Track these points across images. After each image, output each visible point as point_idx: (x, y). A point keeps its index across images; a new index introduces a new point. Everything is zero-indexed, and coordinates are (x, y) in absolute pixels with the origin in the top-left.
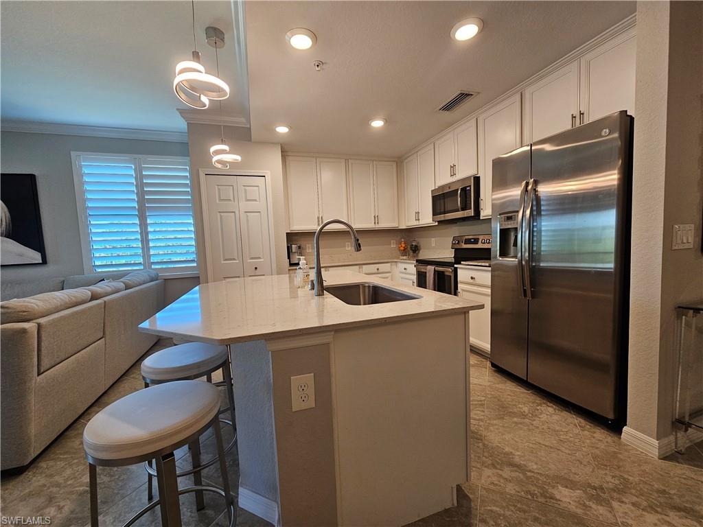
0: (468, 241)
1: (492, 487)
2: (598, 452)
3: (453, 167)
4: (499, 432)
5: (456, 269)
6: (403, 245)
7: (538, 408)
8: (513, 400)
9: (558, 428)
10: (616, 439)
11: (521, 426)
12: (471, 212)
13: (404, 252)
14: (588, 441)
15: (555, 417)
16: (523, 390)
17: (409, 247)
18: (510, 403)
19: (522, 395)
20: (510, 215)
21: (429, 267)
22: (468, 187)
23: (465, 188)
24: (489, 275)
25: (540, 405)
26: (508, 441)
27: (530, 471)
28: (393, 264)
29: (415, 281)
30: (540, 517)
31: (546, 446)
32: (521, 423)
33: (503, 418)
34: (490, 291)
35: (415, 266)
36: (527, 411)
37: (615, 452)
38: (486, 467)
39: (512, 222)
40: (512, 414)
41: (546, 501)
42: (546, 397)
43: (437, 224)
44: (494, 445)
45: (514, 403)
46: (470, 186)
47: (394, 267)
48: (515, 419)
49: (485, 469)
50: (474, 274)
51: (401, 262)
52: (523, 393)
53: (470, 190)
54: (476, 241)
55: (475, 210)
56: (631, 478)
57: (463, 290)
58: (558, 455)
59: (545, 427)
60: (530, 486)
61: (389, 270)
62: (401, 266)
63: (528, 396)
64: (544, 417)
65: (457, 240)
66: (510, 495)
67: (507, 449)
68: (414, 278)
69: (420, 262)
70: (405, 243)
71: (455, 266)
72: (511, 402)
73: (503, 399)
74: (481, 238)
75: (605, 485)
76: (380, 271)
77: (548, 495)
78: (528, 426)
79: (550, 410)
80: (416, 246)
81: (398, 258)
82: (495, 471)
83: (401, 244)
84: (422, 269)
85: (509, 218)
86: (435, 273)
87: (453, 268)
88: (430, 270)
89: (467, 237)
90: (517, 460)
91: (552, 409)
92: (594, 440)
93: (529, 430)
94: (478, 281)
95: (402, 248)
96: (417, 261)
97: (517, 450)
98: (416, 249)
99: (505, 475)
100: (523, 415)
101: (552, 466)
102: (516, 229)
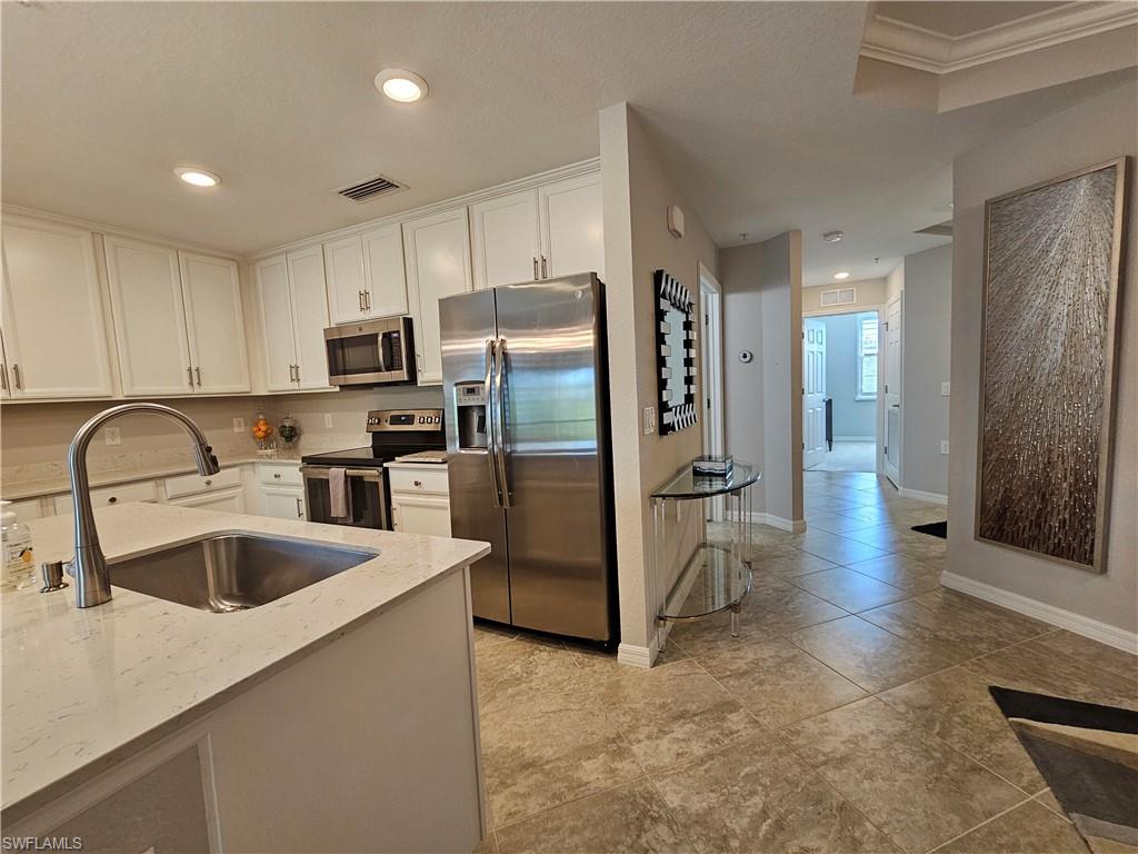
0: (396, 420)
1: (511, 822)
2: (603, 690)
3: (364, 295)
4: (495, 724)
5: (386, 470)
6: (263, 428)
7: (531, 659)
8: (499, 660)
9: (559, 679)
10: (613, 662)
11: (520, 698)
12: (403, 375)
13: (267, 440)
14: (592, 680)
15: (553, 664)
16: (507, 640)
17: (276, 430)
18: (497, 668)
19: (508, 649)
20: (472, 386)
21: (334, 470)
22: (394, 332)
23: (390, 333)
24: (445, 476)
25: (532, 654)
26: (511, 731)
27: (547, 762)
28: (245, 467)
29: (302, 497)
30: (576, 823)
31: (554, 712)
32: (518, 694)
33: (494, 697)
34: (448, 501)
35: (300, 470)
36: (519, 671)
37: (618, 681)
38: (493, 792)
39: (476, 397)
40: (503, 685)
41: (576, 795)
42: (534, 638)
43: (338, 389)
44: (495, 749)
45: (501, 666)
46: (398, 332)
47: (248, 472)
48: (510, 690)
49: (494, 797)
50: (418, 476)
51: (264, 464)
52: (508, 644)
53: (399, 338)
54: (410, 420)
55: (408, 372)
56: (638, 706)
57: (401, 505)
58: (570, 717)
59: (546, 684)
60: (553, 785)
61: (237, 481)
62: (266, 472)
63: (516, 647)
64: (541, 671)
65: (377, 419)
66: (537, 816)
67: (513, 746)
68: (301, 492)
69: (310, 461)
70: (266, 424)
71: (385, 465)
72: (498, 665)
73: (486, 666)
74: (417, 415)
75: (621, 731)
76: (213, 485)
77: (574, 784)
78: (527, 693)
79: (544, 654)
80: (292, 429)
81: (254, 454)
82: (507, 792)
83: (256, 424)
84: (319, 473)
85: (471, 391)
86: (346, 482)
87: (381, 469)
88: (336, 475)
89: (393, 413)
90: (529, 755)
91: (546, 654)
92: (597, 676)
93: (530, 699)
94: (426, 487)
95: (261, 434)
96: (304, 459)
97: (524, 740)
98: (291, 435)
99: (522, 790)
100: (518, 679)
101: (568, 738)
102: (483, 408)
